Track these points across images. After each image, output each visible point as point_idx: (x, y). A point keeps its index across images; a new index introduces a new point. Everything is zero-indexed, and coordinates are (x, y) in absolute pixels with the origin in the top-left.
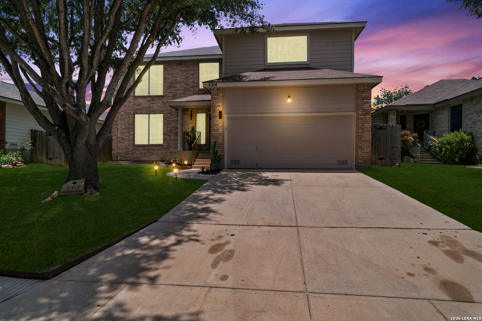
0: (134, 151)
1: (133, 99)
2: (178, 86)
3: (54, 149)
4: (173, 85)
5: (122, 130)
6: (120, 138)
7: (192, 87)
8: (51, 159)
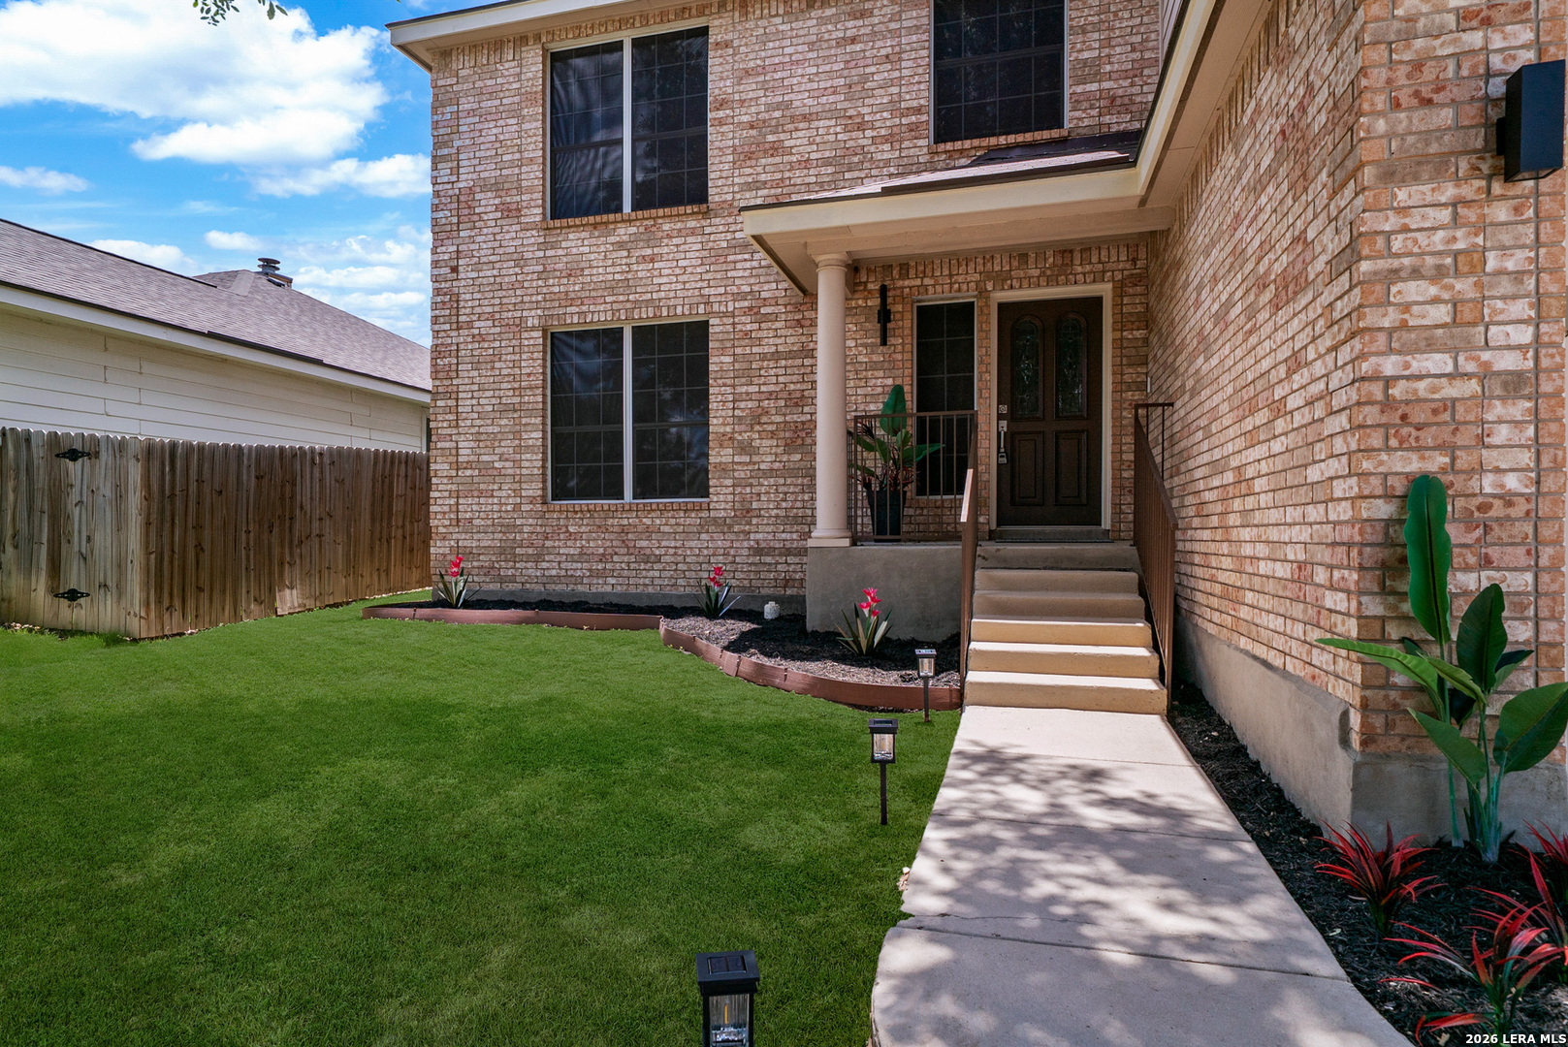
0: (548, 543)
1: (541, 240)
2: (798, 141)
3: (89, 539)
4: (770, 138)
5: (478, 422)
6: (469, 465)
7: (889, 139)
8: (73, 595)
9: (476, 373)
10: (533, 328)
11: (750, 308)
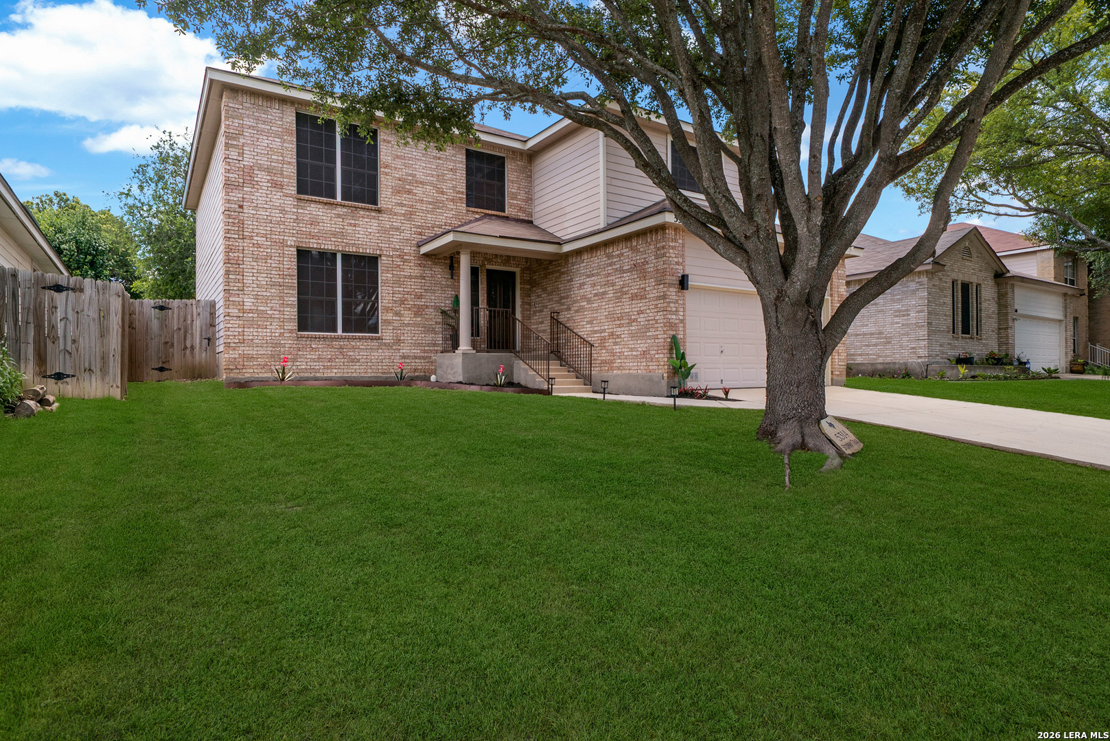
7: (452, 200)
9: (255, 264)
10: (291, 246)
11: (400, 255)
